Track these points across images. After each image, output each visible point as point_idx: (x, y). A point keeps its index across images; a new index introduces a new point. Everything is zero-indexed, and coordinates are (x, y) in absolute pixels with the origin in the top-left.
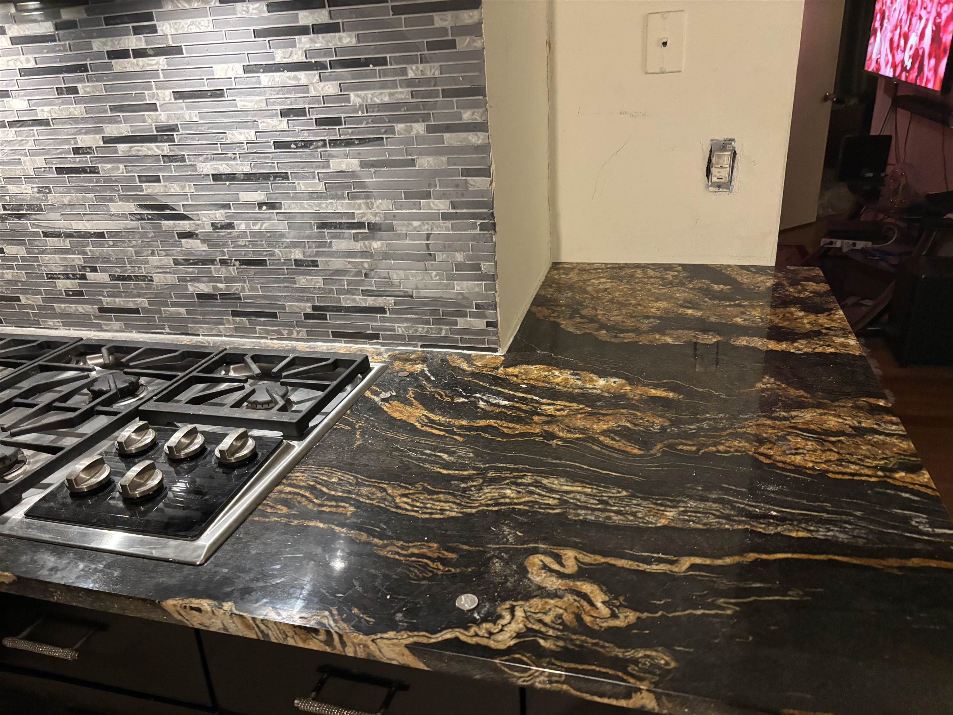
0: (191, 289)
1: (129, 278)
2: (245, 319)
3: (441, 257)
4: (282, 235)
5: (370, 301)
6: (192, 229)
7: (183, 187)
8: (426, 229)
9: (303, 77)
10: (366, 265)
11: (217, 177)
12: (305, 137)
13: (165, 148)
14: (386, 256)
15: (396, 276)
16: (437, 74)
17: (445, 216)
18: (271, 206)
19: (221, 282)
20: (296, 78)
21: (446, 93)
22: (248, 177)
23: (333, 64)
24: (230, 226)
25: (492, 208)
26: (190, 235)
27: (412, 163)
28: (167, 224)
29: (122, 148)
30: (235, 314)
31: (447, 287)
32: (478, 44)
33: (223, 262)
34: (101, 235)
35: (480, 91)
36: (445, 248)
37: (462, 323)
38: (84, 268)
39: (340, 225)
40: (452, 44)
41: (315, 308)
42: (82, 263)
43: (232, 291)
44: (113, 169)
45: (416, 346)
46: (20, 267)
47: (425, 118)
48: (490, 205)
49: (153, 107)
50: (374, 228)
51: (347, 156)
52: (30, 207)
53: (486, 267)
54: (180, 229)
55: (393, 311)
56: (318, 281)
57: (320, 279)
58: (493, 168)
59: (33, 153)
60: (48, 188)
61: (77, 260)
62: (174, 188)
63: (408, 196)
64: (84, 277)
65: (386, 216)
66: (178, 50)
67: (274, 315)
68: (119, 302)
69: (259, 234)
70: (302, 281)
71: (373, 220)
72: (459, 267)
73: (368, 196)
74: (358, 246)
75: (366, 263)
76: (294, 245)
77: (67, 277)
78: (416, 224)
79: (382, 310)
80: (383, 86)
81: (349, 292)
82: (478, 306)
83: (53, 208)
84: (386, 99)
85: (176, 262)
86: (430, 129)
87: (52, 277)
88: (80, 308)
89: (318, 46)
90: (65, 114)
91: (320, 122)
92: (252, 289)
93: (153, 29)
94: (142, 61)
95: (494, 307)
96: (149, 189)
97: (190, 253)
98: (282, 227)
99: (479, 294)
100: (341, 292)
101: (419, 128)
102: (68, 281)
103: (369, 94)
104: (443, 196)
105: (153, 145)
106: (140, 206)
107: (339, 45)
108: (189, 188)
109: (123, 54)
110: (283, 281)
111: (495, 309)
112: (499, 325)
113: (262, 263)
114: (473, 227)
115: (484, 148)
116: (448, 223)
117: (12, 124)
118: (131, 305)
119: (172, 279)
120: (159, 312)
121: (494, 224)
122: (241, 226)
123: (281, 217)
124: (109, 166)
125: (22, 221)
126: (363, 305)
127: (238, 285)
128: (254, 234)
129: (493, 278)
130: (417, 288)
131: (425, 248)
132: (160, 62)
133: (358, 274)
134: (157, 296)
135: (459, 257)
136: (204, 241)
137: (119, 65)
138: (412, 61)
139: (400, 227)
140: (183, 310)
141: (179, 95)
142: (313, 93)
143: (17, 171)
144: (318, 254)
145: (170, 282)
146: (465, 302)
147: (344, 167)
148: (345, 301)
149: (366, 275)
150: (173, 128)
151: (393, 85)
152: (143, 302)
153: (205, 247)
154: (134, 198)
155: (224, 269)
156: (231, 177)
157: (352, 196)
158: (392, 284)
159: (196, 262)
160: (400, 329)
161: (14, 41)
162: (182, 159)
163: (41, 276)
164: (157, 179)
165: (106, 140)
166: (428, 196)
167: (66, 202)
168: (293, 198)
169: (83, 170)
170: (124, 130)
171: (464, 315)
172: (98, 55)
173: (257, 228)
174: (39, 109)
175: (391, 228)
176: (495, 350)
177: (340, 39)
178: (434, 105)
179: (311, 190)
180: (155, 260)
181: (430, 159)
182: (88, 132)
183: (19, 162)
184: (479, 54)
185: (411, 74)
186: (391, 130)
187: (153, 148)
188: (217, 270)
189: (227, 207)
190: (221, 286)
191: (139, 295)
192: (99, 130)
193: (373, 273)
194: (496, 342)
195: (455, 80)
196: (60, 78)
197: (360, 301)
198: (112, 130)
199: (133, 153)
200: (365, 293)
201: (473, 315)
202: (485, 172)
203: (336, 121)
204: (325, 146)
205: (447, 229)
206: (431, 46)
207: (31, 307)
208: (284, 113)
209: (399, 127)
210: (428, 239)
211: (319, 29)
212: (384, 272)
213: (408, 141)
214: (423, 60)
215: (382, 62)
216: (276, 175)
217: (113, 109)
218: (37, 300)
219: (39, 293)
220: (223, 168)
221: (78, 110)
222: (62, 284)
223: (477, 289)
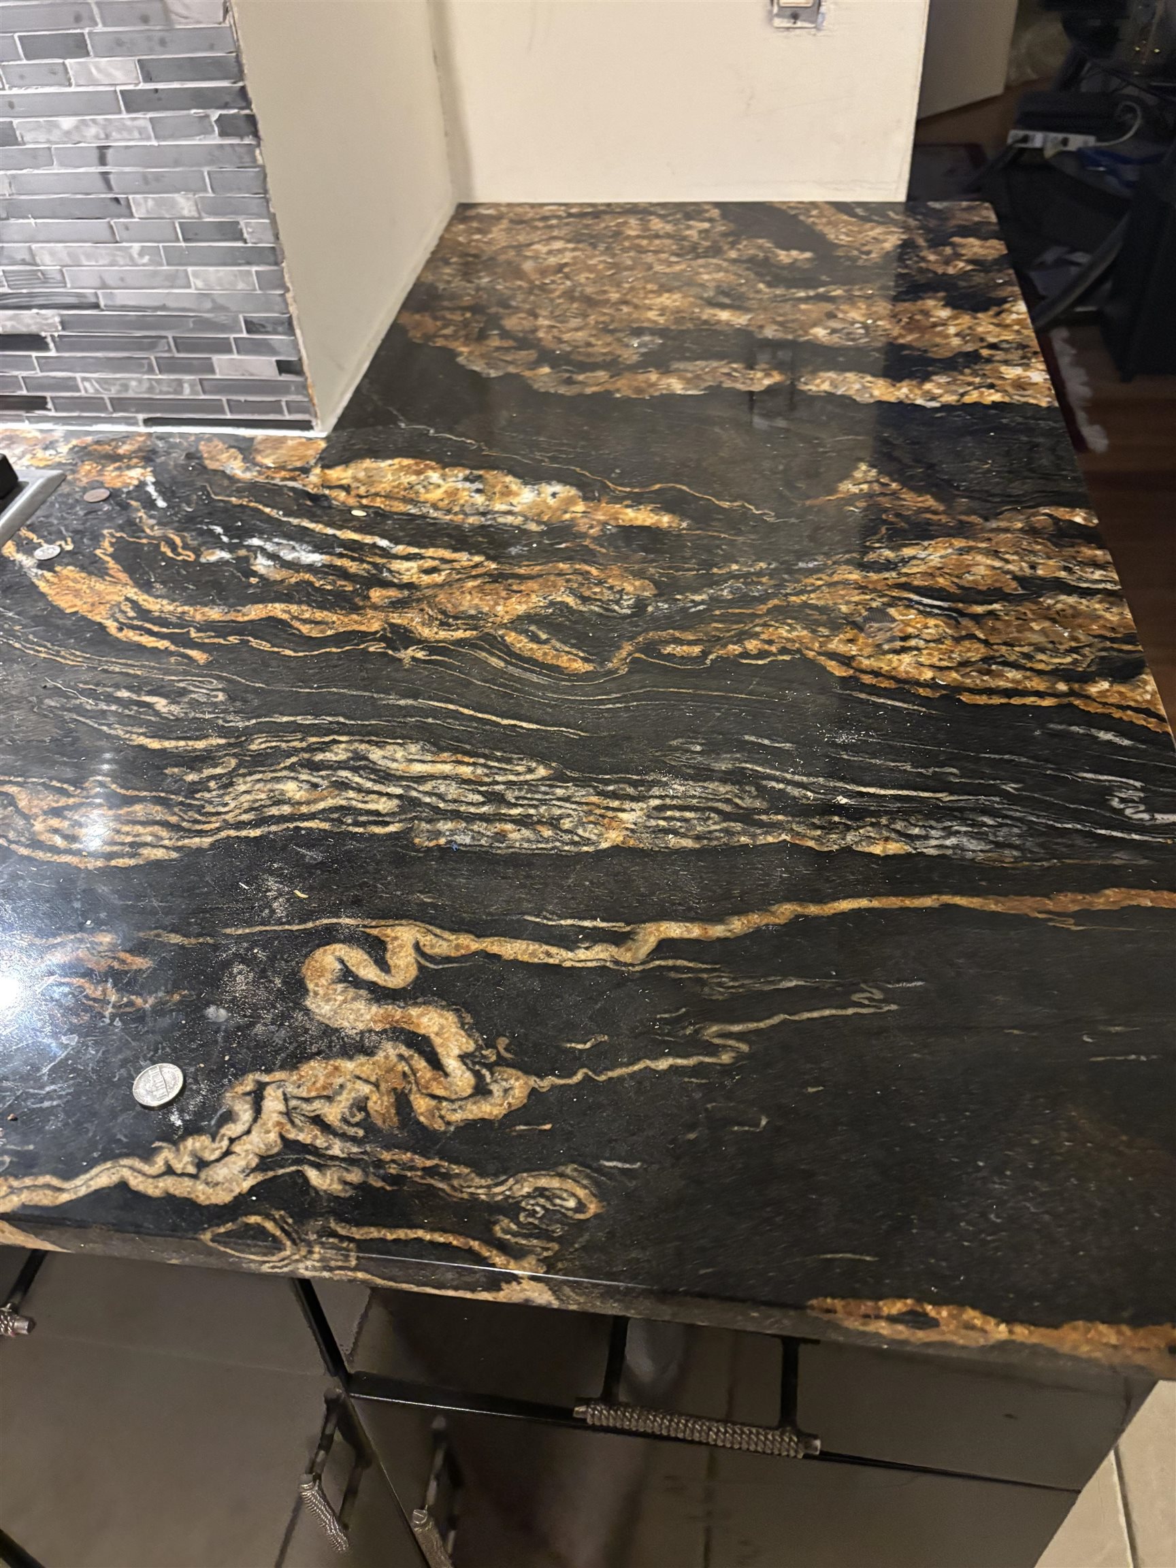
3: (142, 205)
5: (6, 321)
8: (92, 135)
14: (14, 208)
15: (49, 258)
17: (133, 102)
25: (240, 75)
31: (172, 281)
36: (148, 185)
37: (225, 365)
45: (133, 422)
48: (234, 68)
53: (254, 229)
55: (61, 343)
63: (32, 48)
72: (191, 232)
78: (67, 123)
79: (34, 341)
82: (251, 326)
95: (288, 326)
99: (249, 296)
104: (117, 47)
111: (290, 330)
112: (306, 368)
114: (202, 127)
116: (143, 119)
121: (251, 119)
129: (273, 256)
130: (104, 286)
131: (100, 184)
135: (185, 205)
139: (31, 133)
146: (222, 318)
158: (45, 279)
160: (88, 384)
166: (79, 47)
171: (224, 347)
175: (10, 136)
176: (306, 426)
194: (307, 408)
201: (243, 347)
205: (142, 133)
210: (103, 161)
212: (19, 250)
223: (241, 286)
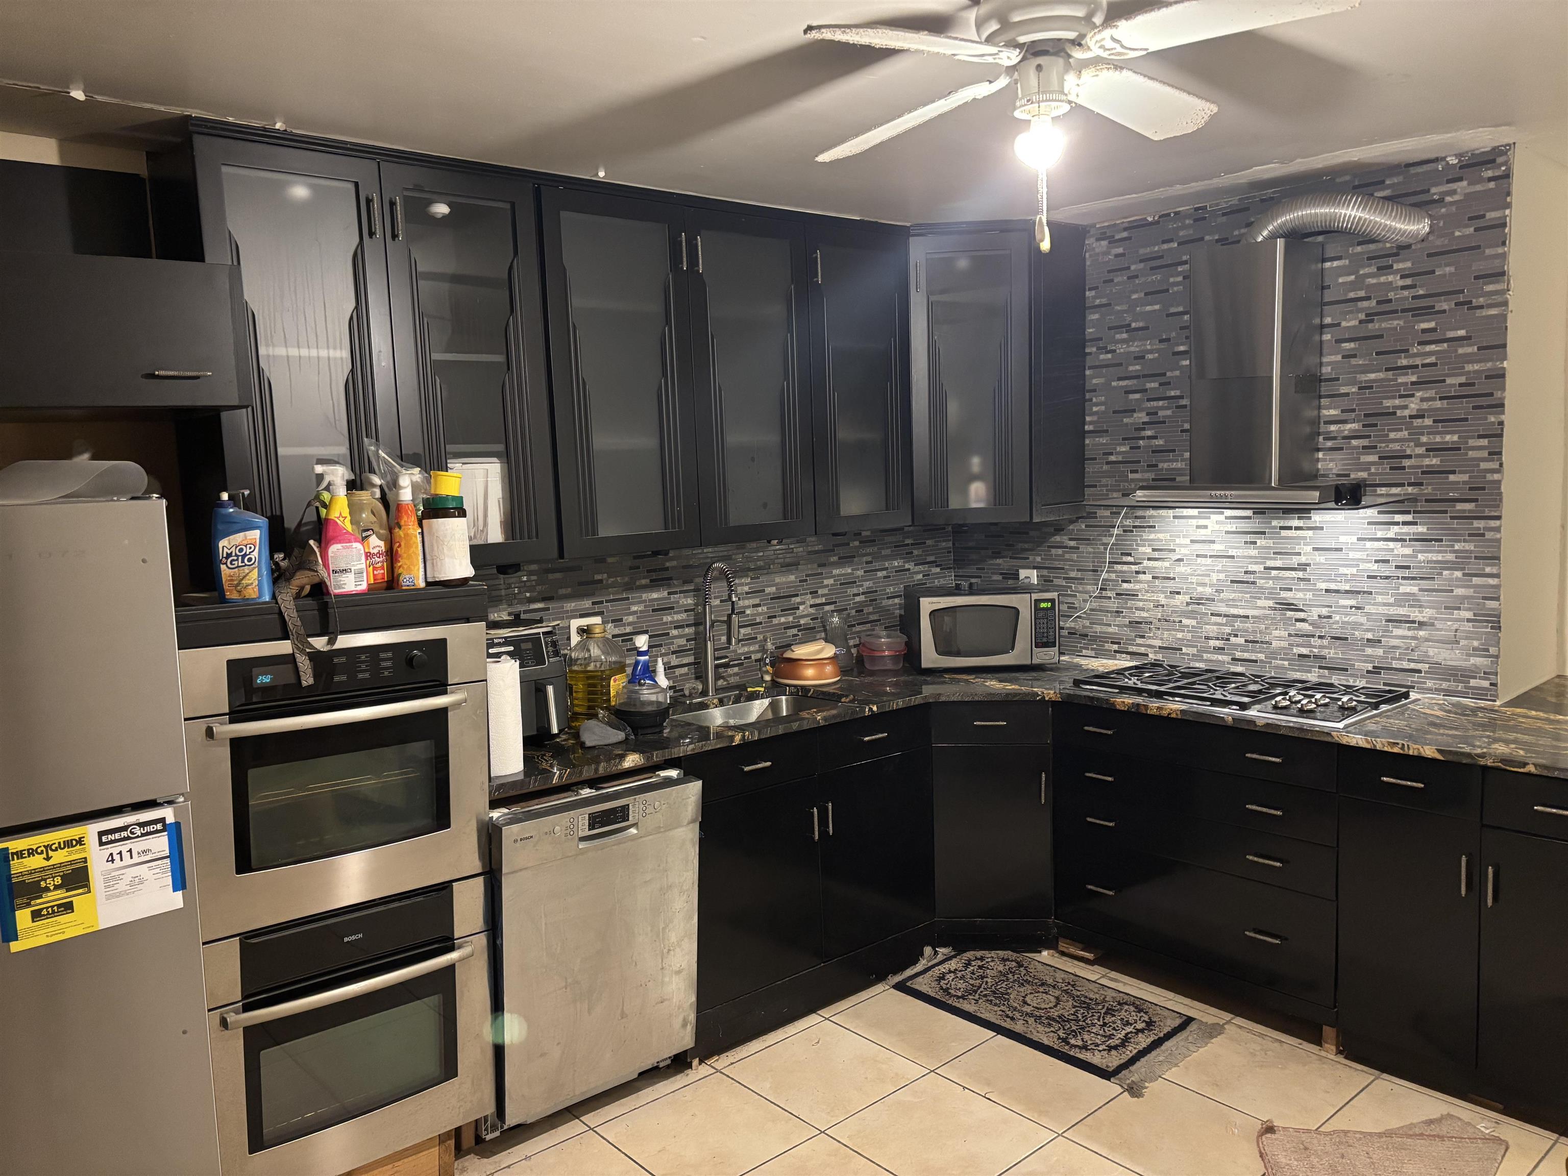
0: (1295, 651)
1: (1257, 642)
2: (1326, 671)
3: (1463, 642)
4: (1362, 624)
5: (1413, 666)
6: (1305, 617)
7: (1305, 595)
8: (1455, 626)
9: (1391, 545)
10: (1413, 644)
11: (1327, 591)
12: (1387, 574)
13: (1300, 574)
14: (1427, 640)
15: (1431, 652)
16: (1472, 548)
17: (1469, 620)
18: (1358, 608)
19: (1316, 648)
20: (1387, 545)
21: (1476, 558)
22: (1347, 592)
23: (1410, 540)
24: (1330, 617)
25: (1500, 618)
26: (1303, 620)
27: (1452, 591)
28: (1289, 614)
29: (1274, 573)
30: (1320, 667)
31: (1465, 660)
32: (1498, 536)
33: (1320, 637)
34: (1247, 617)
35: (1498, 558)
36: (1467, 638)
37: (1473, 683)
38: (1230, 634)
39: (1400, 621)
40: (1483, 535)
41: (1374, 667)
42: (1230, 632)
43: (1322, 654)
44: (1266, 583)
45: (1440, 695)
46: (1189, 631)
47: (1463, 569)
48: (1499, 616)
49: (1299, 554)
50: (1421, 624)
51: (1411, 585)
52: (1207, 599)
53: (1493, 650)
54: (1297, 617)
55: (1426, 672)
56: (1380, 652)
57: (1381, 651)
58: (1502, 597)
59: (1219, 571)
60: (1223, 590)
61: (1228, 630)
62: (1300, 595)
63: (1446, 608)
64: (1228, 640)
65: (1430, 618)
66: (1322, 528)
67: (1346, 670)
68: (1246, 655)
69: (1348, 623)
70: (1369, 651)
71: (1422, 620)
72: (1474, 649)
73: (1421, 606)
74: (1410, 633)
75: (1414, 643)
76: (1368, 630)
77: (1218, 639)
78: (1449, 623)
79: (1419, 671)
80: (1439, 552)
81: (1399, 659)
82: (1485, 673)
83: (1222, 601)
84: (1440, 558)
85: (1290, 635)
86: (1464, 575)
87: (1207, 638)
88: (1220, 657)
89: (1403, 531)
90: (1246, 554)
91: (1397, 567)
92: (1336, 653)
93: (1310, 518)
94: (1298, 532)
95: (1496, 674)
96: (1284, 594)
97: (1300, 630)
98: (1363, 620)
99: (1486, 665)
100: (1392, 658)
101: (1458, 574)
102: (1217, 641)
103: (1430, 555)
104: (1469, 609)
105: (1293, 572)
106: (1277, 603)
107: (1416, 531)
108: (1309, 595)
109: (1290, 528)
110: (1357, 650)
111: (1497, 675)
112: (1499, 686)
113: (1346, 639)
114: (1487, 627)
115: (1498, 587)
116: (1471, 624)
117: (1211, 556)
118: (1254, 658)
119: (1284, 644)
120: (1271, 663)
121: (1500, 627)
122: (1337, 618)
123: (1363, 614)
124: (1264, 581)
125: (1201, 606)
126: (1407, 667)
127: (1327, 651)
128: (1343, 623)
129: (1497, 657)
130: (1445, 660)
131: (1453, 637)
132: (1310, 533)
133: (1407, 649)
134: (1272, 653)
135: (1476, 643)
136: (1310, 624)
137: (1284, 533)
138: (1459, 541)
139: (1438, 625)
140: (1286, 663)
141: (1315, 549)
142: (1396, 552)
143: (1207, 580)
144: (1382, 636)
145: (1282, 645)
146: (1477, 670)
147: (1408, 591)
148: (1395, 664)
149: (1412, 650)
150: (1309, 565)
151: (1446, 552)
152: (1261, 656)
153: (1311, 628)
154: (1273, 599)
155: (1319, 641)
156: (1337, 591)
157: (1411, 606)
158: (1429, 657)
159: (1302, 636)
160: (1429, 684)
161: (1226, 518)
162: (1309, 580)
163: (1201, 637)
164: (1291, 590)
165: (1265, 568)
166: (1459, 609)
167: (1231, 598)
168: (1373, 605)
169: (1247, 582)
170: (1278, 564)
171: (1475, 678)
172: (1275, 527)
173: (1346, 619)
174: (1230, 550)
175: (1433, 625)
176: (1495, 701)
177: (1417, 529)
178: (1469, 563)
179: (1385, 601)
180: (1276, 633)
181: (1463, 590)
182: (1256, 563)
183: (1209, 575)
184: (1498, 541)
185: (1456, 547)
186: (1441, 574)
187: (1293, 574)
188: (1315, 641)
189: (1331, 607)
190: (1315, 650)
191: (1260, 652)
192: (1261, 563)
193: (1417, 649)
194: (1497, 696)
195: (1483, 552)
196: (1249, 538)
197: (1406, 665)
198: (1270, 563)
199: (1280, 575)
200: (1409, 660)
201: (1480, 678)
202: (1497, 599)
203: (1408, 567)
204: (1398, 579)
205: (1469, 627)
206: (1470, 535)
207: (1188, 655)
208: (1376, 561)
209: (1445, 573)
210: (1456, 632)
211: (1405, 523)
212: (1425, 649)
213: (1451, 580)
214: (1465, 541)
215: (1441, 540)
216: (1364, 592)
217: (1274, 553)
218: (1194, 651)
219: (1196, 646)
220: (1333, 586)
221: (1254, 552)
222: (1212, 643)
223: (1485, 663)
